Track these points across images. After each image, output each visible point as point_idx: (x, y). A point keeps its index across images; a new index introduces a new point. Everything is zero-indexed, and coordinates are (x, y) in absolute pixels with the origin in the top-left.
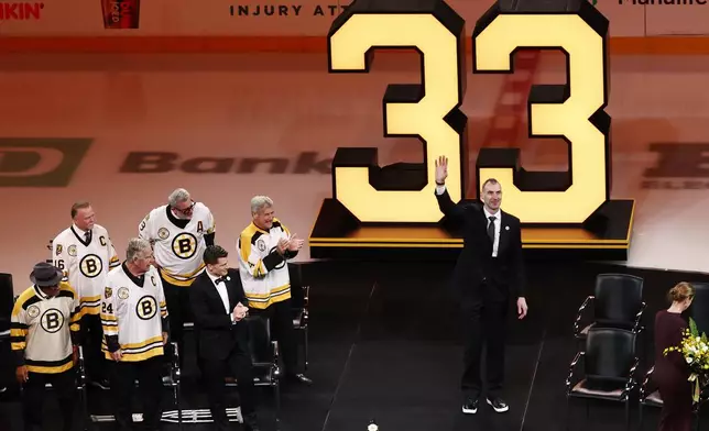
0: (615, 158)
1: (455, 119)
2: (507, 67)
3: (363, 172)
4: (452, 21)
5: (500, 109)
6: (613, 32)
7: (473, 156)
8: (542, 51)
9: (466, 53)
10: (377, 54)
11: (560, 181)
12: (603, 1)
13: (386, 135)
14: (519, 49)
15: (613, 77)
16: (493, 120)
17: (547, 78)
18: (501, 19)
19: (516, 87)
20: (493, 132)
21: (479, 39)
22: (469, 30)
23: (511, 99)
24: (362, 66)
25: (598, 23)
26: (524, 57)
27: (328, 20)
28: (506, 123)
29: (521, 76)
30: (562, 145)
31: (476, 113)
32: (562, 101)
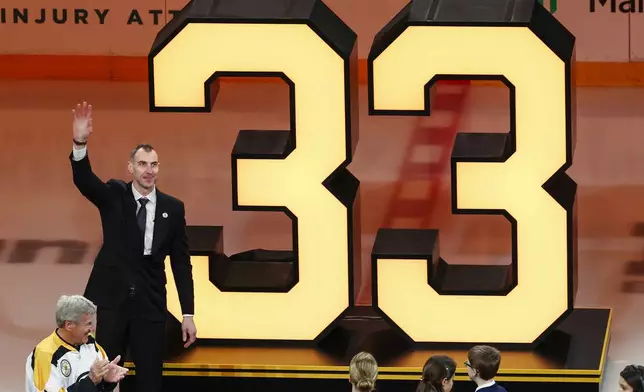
0: (582, 244)
1: (341, 184)
2: (418, 104)
3: (201, 263)
4: (337, 35)
5: (409, 170)
6: (581, 54)
7: (368, 241)
8: (472, 82)
9: (358, 83)
10: (224, 85)
11: (500, 280)
12: (569, 11)
13: (236, 207)
14: (439, 79)
15: (581, 123)
16: (398, 187)
17: (481, 122)
18: (412, 33)
19: (434, 136)
20: (397, 205)
21: (379, 63)
22: (362, 50)
23: (425, 154)
24: (201, 103)
25: (559, 40)
26: (447, 91)
27: (152, 31)
28: (418, 190)
29: (440, 120)
30: (502, 224)
31: (374, 175)
32: (503, 158)
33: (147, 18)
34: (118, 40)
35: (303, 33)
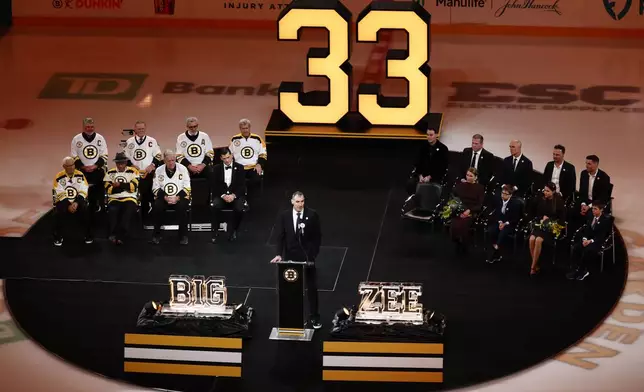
0: (433, 90)
1: (345, 67)
2: (375, 39)
3: (295, 96)
4: (345, 13)
5: (371, 62)
6: (433, 21)
7: (355, 88)
8: (395, 32)
9: (353, 31)
10: (304, 32)
11: (403, 102)
12: (429, 6)
13: (308, 75)
14: (382, 30)
15: (433, 45)
16: (367, 68)
17: (397, 46)
18: (372, 13)
19: (380, 50)
20: (367, 74)
21: (359, 24)
22: (355, 18)
23: (377, 56)
24: (295, 37)
25: (424, 15)
26: (384, 34)
27: (278, 11)
28: (374, 70)
29: (382, 44)
30: (404, 83)
31: (358, 64)
32: (404, 58)
33: (277, 6)
34: (268, 15)
35: (333, 13)
